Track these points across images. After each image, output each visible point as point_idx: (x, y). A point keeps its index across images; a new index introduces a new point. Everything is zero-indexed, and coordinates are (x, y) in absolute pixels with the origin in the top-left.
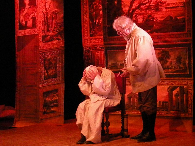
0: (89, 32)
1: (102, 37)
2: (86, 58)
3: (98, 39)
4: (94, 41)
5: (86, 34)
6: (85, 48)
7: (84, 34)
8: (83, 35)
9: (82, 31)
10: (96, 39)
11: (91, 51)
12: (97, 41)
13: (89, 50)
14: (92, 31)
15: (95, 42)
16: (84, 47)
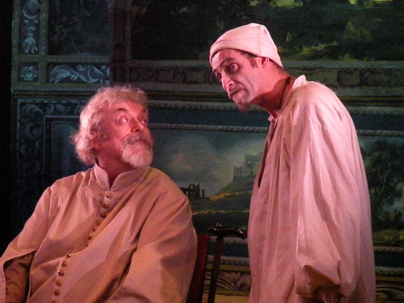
0: (44, 31)
1: (106, 59)
2: (23, 152)
3: (83, 64)
4: (65, 74)
5: (30, 40)
6: (22, 105)
7: (22, 37)
8: (15, 41)
9: (15, 22)
10: (73, 66)
11: (49, 121)
12: (80, 73)
13: (38, 113)
14: (57, 27)
15: (67, 80)
16: (16, 100)
